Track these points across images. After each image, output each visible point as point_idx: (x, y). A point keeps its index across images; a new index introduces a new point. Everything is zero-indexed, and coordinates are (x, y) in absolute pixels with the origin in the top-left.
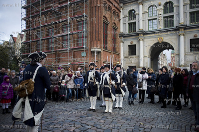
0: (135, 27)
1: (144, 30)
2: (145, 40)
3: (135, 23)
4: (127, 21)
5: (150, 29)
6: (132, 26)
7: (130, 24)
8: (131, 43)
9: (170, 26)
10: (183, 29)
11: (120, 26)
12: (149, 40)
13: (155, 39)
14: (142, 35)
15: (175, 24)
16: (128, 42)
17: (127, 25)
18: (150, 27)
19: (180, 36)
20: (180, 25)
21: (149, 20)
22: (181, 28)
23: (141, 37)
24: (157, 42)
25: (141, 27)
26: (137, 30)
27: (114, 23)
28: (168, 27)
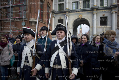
0: (63, 7)
1: (70, 9)
2: (70, 16)
3: (63, 4)
4: (58, 3)
5: (73, 9)
6: (61, 6)
7: (59, 5)
8: (60, 18)
9: (87, 8)
10: (96, 10)
11: (52, 5)
12: (73, 16)
13: (77, 16)
14: (68, 13)
15: (91, 6)
16: (58, 18)
17: (57, 5)
18: (73, 7)
19: (93, 14)
20: (94, 6)
21: (73, 2)
22: (95, 9)
24: (78, 18)
25: (67, 7)
26: (64, 9)
27: (48, 2)
28: (85, 8)
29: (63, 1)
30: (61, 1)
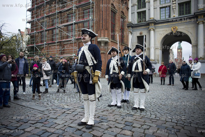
0: (145, 15)
1: (156, 19)
2: (157, 30)
3: (145, 12)
4: (136, 10)
5: (162, 18)
6: (142, 15)
7: (139, 13)
8: (140, 34)
9: (186, 14)
10: (202, 16)
11: (128, 15)
12: (161, 30)
13: (167, 29)
14: (153, 25)
15: (193, 11)
16: (137, 33)
17: (136, 14)
18: (162, 15)
19: (198, 24)
20: (198, 11)
21: (161, 8)
22: (201, 15)
23: (152, 26)
24: (170, 31)
25: (152, 16)
26: (147, 19)
27: (122, 12)
28: (183, 14)
29: (145, 7)
30: (141, 8)
